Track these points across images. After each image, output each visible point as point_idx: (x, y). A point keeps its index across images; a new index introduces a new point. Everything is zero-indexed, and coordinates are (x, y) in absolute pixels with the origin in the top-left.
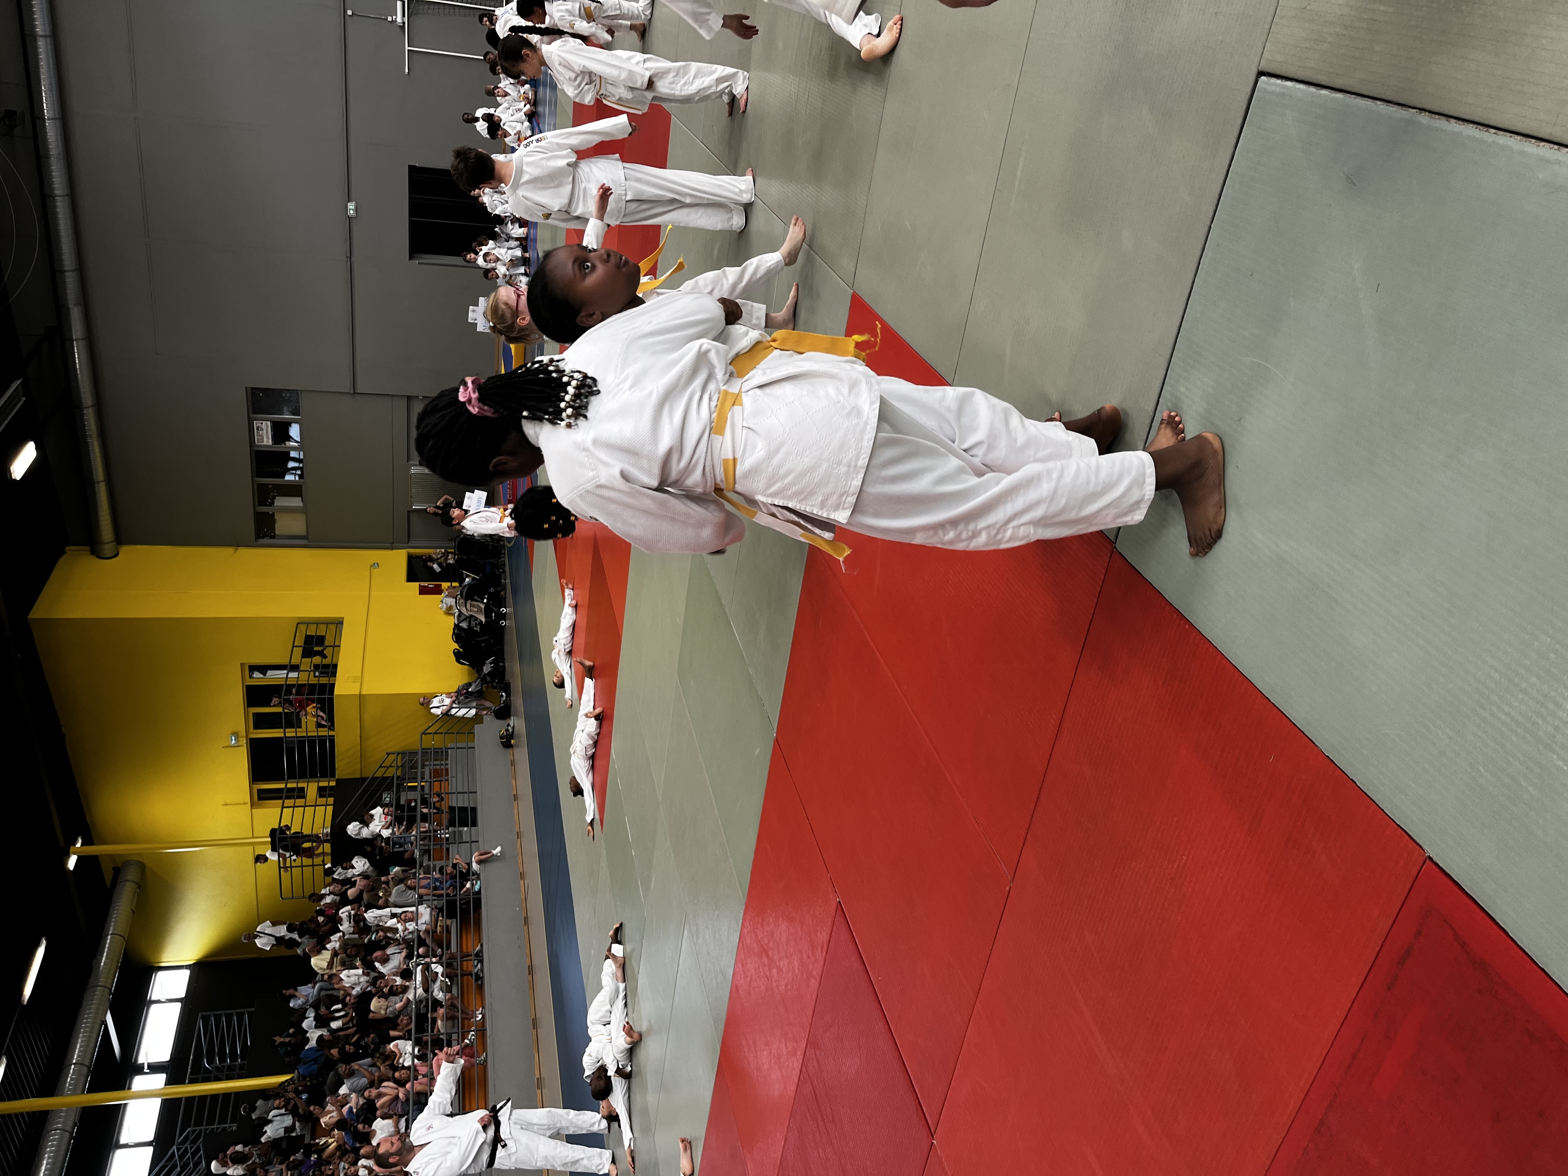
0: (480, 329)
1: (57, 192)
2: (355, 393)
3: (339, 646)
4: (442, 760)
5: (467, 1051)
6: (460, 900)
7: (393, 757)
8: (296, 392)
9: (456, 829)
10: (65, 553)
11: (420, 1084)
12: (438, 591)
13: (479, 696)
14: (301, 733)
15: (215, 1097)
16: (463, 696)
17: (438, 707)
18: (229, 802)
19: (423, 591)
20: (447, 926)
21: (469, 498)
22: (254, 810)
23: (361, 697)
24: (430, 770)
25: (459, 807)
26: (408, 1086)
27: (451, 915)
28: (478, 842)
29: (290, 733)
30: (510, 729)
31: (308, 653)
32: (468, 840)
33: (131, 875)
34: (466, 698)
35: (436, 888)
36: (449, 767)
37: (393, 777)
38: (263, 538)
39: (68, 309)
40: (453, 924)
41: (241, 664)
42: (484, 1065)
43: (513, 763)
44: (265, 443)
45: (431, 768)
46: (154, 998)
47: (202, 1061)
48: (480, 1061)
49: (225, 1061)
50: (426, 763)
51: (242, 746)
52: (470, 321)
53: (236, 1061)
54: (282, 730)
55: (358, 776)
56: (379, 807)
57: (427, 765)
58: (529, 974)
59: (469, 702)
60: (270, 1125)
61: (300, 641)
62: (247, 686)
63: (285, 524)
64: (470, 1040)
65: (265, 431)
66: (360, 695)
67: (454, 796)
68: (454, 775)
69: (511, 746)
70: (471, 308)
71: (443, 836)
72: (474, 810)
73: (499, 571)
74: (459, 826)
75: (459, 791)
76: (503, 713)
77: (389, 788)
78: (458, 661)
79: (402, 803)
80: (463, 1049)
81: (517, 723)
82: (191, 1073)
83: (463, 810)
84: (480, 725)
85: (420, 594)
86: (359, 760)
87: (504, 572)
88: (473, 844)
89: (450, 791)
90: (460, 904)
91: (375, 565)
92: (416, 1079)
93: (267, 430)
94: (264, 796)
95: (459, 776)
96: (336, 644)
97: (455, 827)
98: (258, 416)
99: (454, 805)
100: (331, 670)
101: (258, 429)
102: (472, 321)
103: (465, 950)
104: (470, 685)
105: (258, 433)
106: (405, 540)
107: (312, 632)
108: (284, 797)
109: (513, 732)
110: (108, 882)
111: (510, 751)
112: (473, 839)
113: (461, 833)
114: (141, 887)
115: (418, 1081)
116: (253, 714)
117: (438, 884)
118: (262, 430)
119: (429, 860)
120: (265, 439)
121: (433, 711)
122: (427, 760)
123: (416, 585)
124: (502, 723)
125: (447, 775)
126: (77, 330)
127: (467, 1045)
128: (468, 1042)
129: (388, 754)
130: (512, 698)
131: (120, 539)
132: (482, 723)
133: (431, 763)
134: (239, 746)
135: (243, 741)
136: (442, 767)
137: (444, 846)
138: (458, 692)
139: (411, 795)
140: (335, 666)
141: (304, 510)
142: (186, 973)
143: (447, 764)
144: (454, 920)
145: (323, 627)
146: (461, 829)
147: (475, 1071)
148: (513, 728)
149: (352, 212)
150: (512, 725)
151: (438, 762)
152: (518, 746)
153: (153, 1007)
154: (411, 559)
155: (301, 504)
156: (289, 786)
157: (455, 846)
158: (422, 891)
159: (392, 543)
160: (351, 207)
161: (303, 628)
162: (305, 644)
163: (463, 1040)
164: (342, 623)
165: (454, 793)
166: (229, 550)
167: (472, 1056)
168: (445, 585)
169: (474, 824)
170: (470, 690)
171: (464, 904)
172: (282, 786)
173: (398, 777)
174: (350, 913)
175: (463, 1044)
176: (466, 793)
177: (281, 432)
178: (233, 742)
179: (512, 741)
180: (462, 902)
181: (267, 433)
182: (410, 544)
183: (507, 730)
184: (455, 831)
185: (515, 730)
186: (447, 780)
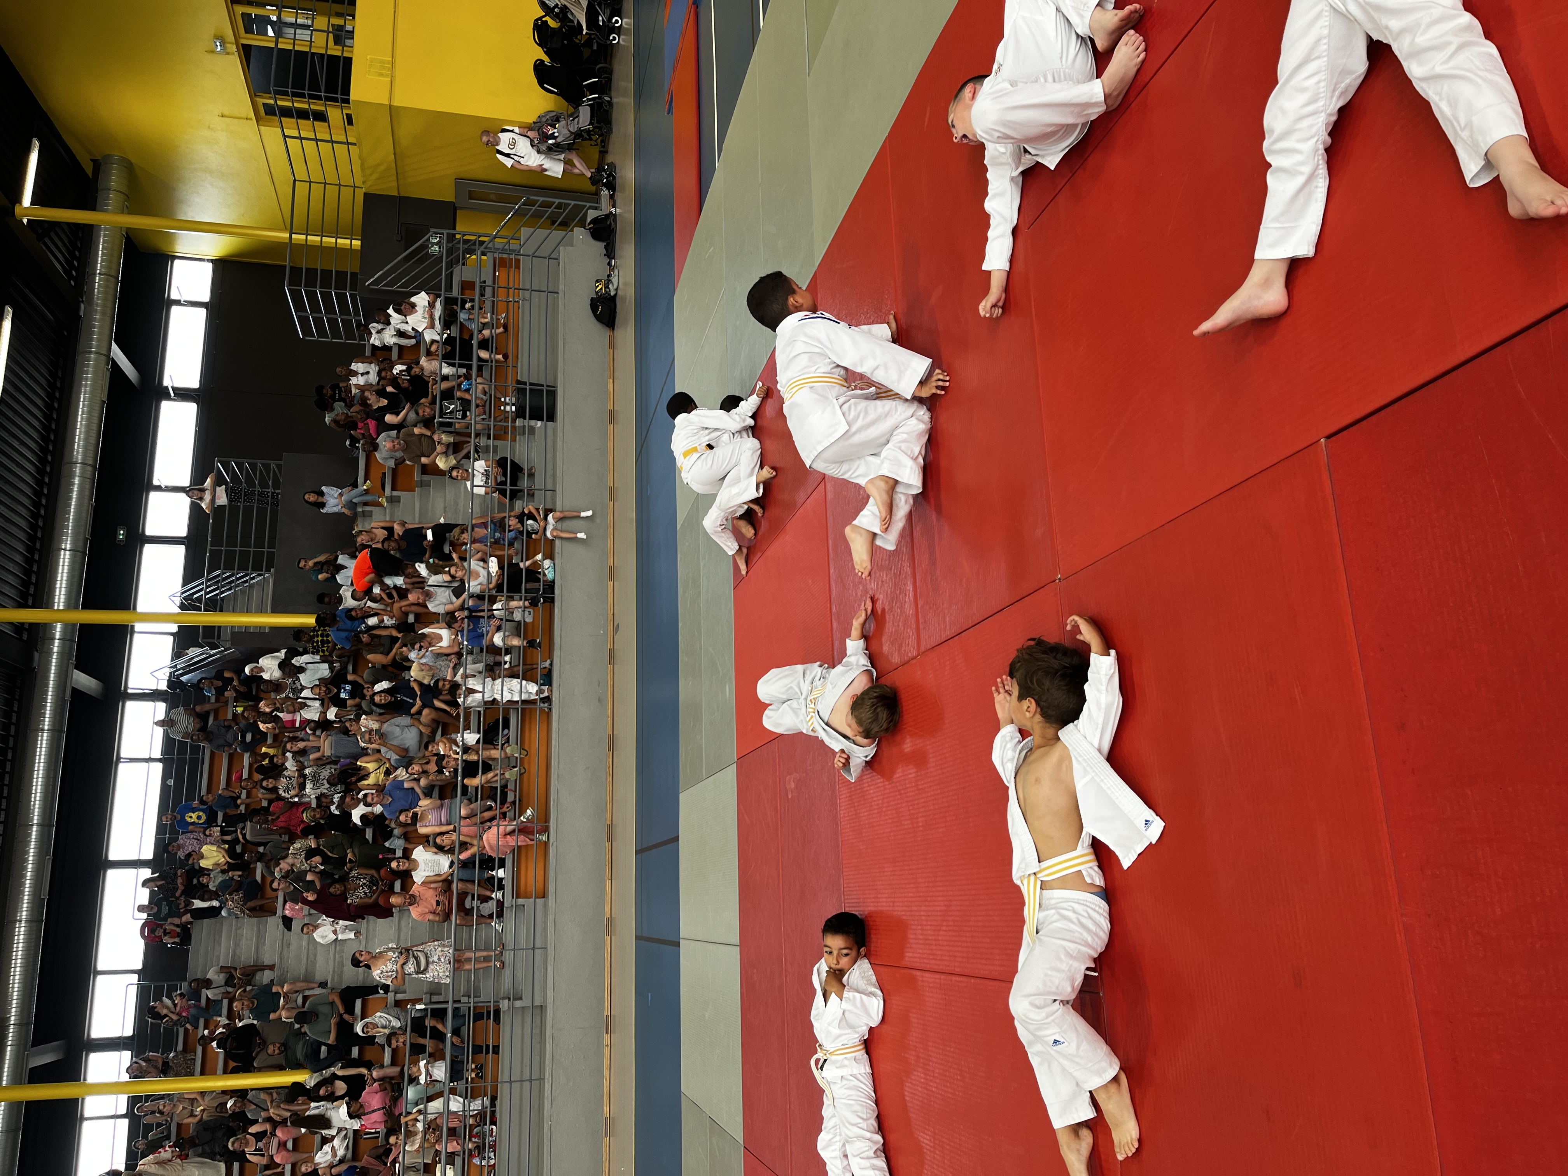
9: (526, 422)
18: (226, 113)
22: (262, 125)
23: (392, 108)
25: (531, 384)
30: (612, 290)
45: (496, 255)
46: (172, 297)
51: (232, 52)
55: (395, 194)
66: (390, 106)
72: (552, 390)
74: (530, 419)
83: (537, 391)
94: (273, 112)
97: (525, 419)
108: (298, 117)
113: (532, 430)
116: (239, 13)
134: (227, 52)
135: (232, 47)
142: (209, 269)
146: (533, 423)
148: (617, 289)
169: (551, 417)
178: (219, 47)
185: (619, 292)
186: (518, 302)
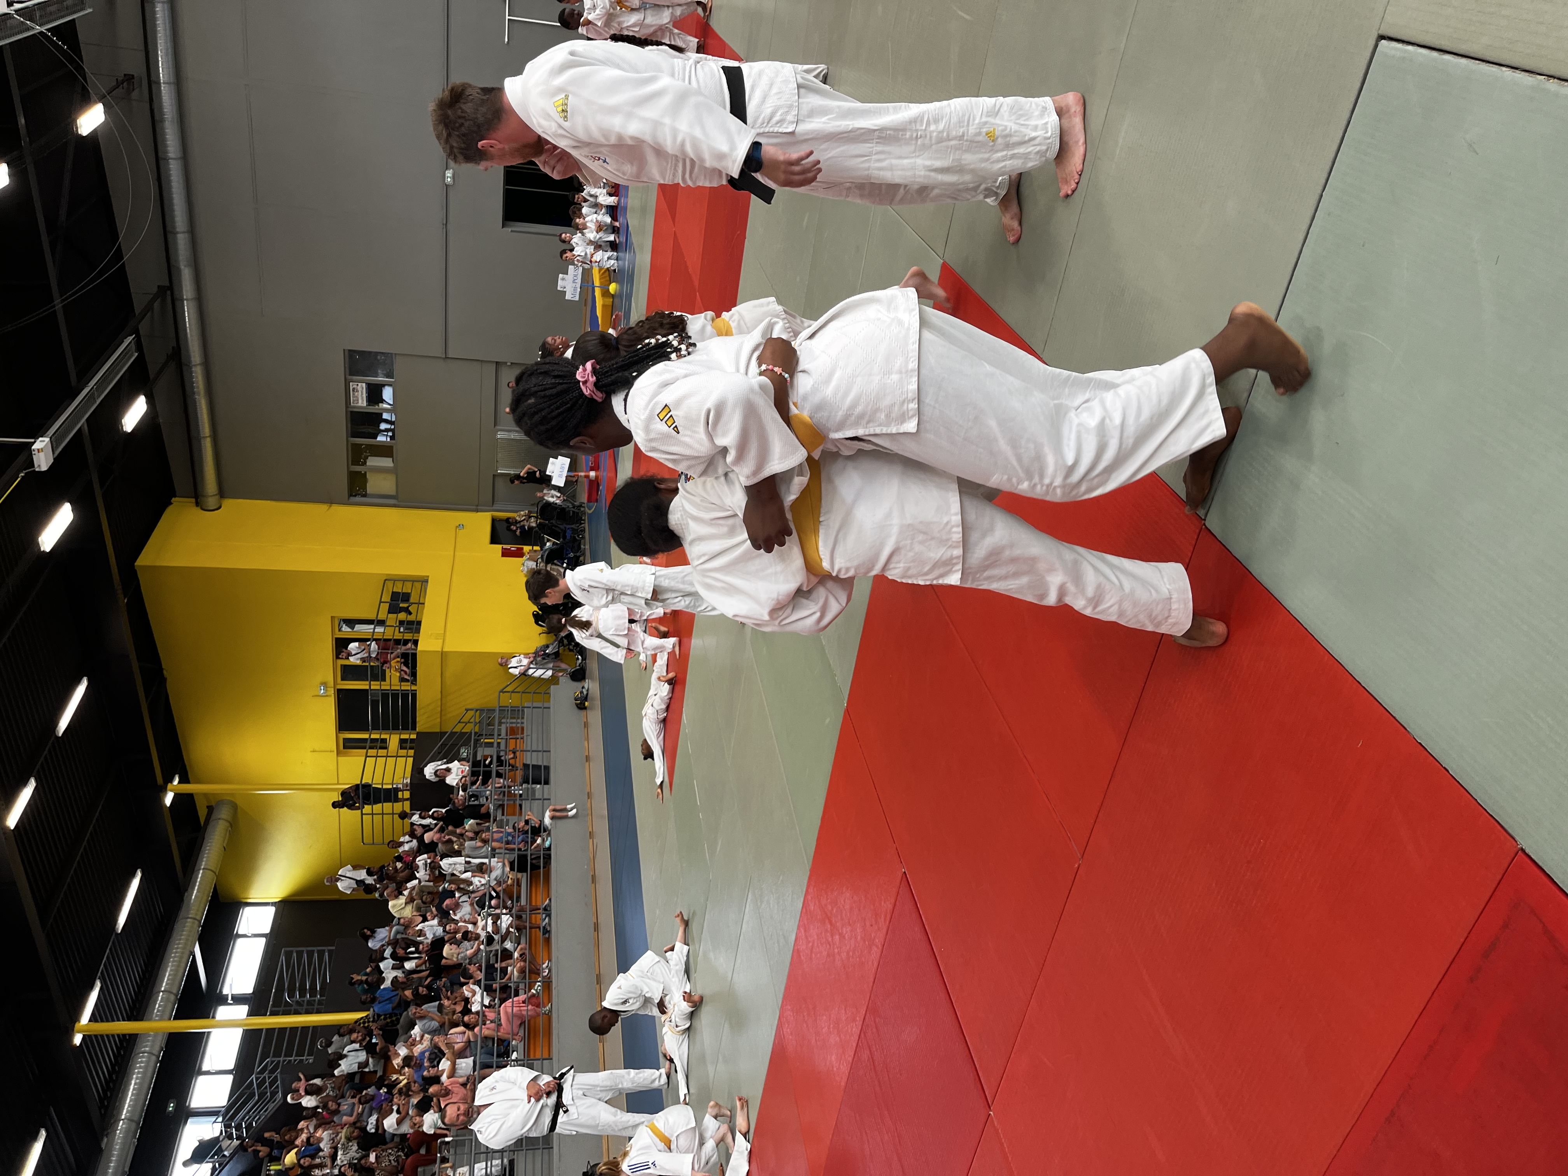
0: (568, 297)
1: (171, 155)
2: (446, 358)
3: (424, 604)
4: (518, 718)
5: (534, 1000)
6: (531, 855)
7: (471, 713)
8: (391, 354)
9: (529, 786)
10: (172, 504)
11: (488, 1029)
12: (519, 554)
13: (556, 658)
14: (385, 686)
15: (293, 1030)
16: (540, 657)
17: (516, 667)
18: (317, 749)
19: (506, 554)
20: (518, 880)
21: (553, 463)
22: (340, 758)
23: (443, 655)
24: (507, 728)
25: (533, 765)
26: (477, 1030)
27: (522, 869)
28: (549, 799)
29: (375, 685)
30: (585, 693)
31: (394, 609)
32: (541, 797)
33: (224, 813)
34: (544, 659)
35: (508, 843)
36: (525, 725)
37: (471, 733)
38: (355, 496)
39: (179, 270)
40: (524, 878)
41: (332, 617)
42: (549, 1015)
43: (586, 725)
44: (360, 404)
45: (508, 725)
46: (240, 933)
47: (283, 995)
48: (545, 1012)
49: (305, 996)
50: (503, 721)
51: (331, 696)
52: (559, 288)
53: (316, 996)
54: (368, 683)
55: (438, 730)
56: (456, 761)
57: (504, 723)
58: (595, 931)
59: (546, 663)
60: (345, 1059)
61: (387, 598)
62: (336, 639)
63: (378, 484)
64: (536, 990)
65: (360, 392)
66: (442, 652)
67: (529, 754)
68: (529, 733)
69: (585, 708)
70: (561, 276)
71: (516, 792)
72: (547, 768)
73: (578, 536)
74: (533, 783)
75: (533, 749)
76: (579, 675)
77: (466, 743)
78: (537, 623)
79: (479, 758)
80: (530, 998)
81: (592, 686)
82: (273, 1006)
83: (537, 767)
84: (556, 686)
85: (503, 556)
86: (439, 715)
87: (583, 538)
88: (545, 801)
89: (525, 749)
90: (531, 859)
91: (460, 526)
92: (485, 1024)
93: (362, 392)
94: (349, 745)
95: (534, 736)
96: (421, 602)
97: (529, 784)
98: (355, 378)
99: (528, 762)
100: (415, 626)
101: (353, 391)
102: (562, 289)
103: (534, 904)
104: (547, 647)
105: (353, 394)
106: (491, 503)
107: (398, 589)
108: (367, 747)
109: (587, 694)
110: (202, 821)
111: (583, 712)
112: (545, 797)
113: (534, 790)
114: (233, 825)
115: (486, 1026)
116: (341, 665)
117: (510, 838)
118: (357, 391)
119: (503, 815)
120: (360, 401)
121: (511, 670)
122: (504, 718)
123: (498, 548)
124: (578, 685)
125: (522, 733)
126: (187, 290)
127: (533, 995)
128: (534, 992)
129: (467, 710)
130: (587, 661)
131: (222, 494)
132: (558, 684)
133: (508, 721)
134: (327, 696)
135: (331, 692)
136: (518, 725)
137: (518, 802)
138: (536, 654)
139: (488, 751)
140: (419, 623)
141: (394, 471)
142: (272, 910)
143: (522, 723)
144: (525, 874)
145: (409, 585)
146: (534, 786)
147: (541, 1021)
148: (588, 690)
149: (449, 180)
150: (586, 688)
151: (514, 721)
152: (592, 708)
153: (240, 942)
154: (494, 521)
155: (392, 465)
156: (373, 736)
157: (528, 802)
158: (495, 844)
159: (477, 506)
160: (449, 175)
161: (390, 584)
162: (391, 600)
163: (530, 990)
164: (427, 581)
165: (529, 751)
166: (323, 507)
167: (538, 1006)
168: (527, 549)
169: (547, 782)
170: (547, 651)
171: (534, 859)
172: (366, 736)
173: (476, 733)
174: (426, 862)
175: (530, 994)
176: (540, 751)
177: (374, 394)
178: (322, 691)
179: (586, 704)
180: (533, 857)
181: (362, 394)
182: (494, 508)
183: (582, 692)
184: (528, 788)
185: (590, 692)
186: (522, 738)
